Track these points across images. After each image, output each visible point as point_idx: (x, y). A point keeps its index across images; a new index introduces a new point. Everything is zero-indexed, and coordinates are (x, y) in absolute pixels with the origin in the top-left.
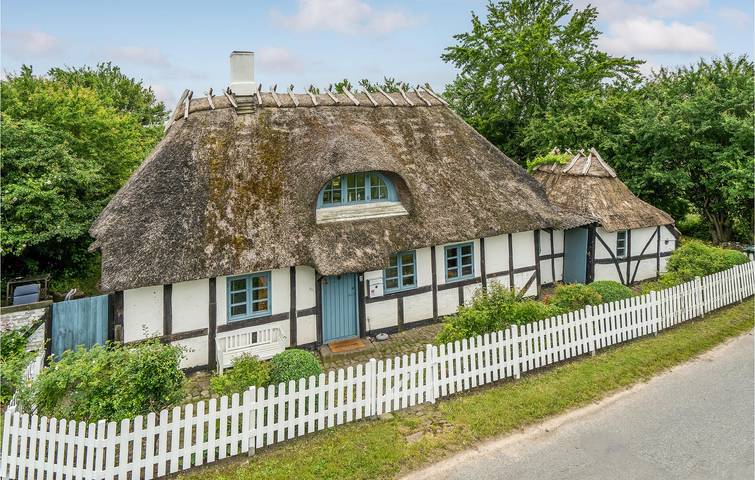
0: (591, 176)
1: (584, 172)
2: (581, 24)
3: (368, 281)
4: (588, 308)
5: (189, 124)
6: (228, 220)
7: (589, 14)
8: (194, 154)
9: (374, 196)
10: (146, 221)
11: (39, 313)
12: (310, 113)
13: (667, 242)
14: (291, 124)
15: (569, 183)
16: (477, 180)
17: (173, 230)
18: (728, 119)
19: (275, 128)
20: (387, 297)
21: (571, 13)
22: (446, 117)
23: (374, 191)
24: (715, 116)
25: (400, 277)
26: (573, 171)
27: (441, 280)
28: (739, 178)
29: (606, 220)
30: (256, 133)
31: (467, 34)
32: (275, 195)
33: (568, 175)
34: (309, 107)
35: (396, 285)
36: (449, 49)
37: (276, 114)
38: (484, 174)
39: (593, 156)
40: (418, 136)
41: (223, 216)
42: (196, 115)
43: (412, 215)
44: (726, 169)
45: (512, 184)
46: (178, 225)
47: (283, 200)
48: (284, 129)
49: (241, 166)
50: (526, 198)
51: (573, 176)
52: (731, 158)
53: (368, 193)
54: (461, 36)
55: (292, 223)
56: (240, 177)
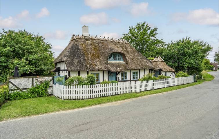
0: (159, 61)
1: (158, 60)
2: (153, 32)
3: (118, 77)
4: (165, 79)
5: (77, 41)
6: (90, 61)
7: (155, 29)
8: (79, 47)
9: (118, 60)
10: (74, 59)
11: (51, 78)
12: (102, 42)
13: (174, 76)
14: (98, 43)
15: (154, 63)
16: (138, 59)
17: (80, 61)
18: (186, 50)
19: (95, 44)
20: (122, 81)
21: (150, 30)
22: (130, 46)
23: (118, 58)
24: (183, 50)
25: (124, 77)
26: (155, 61)
27: (132, 79)
28: (187, 63)
29: (163, 69)
30: (91, 45)
31: (126, 34)
32: (98, 57)
33: (154, 62)
34: (102, 40)
35: (123, 79)
36: (122, 37)
37: (95, 41)
38: (139, 58)
39: (159, 57)
40: (125, 49)
41: (89, 60)
42: (77, 39)
43: (127, 63)
44: (185, 61)
45: (145, 60)
46: (80, 60)
47: (100, 58)
48: (97, 44)
49: (90, 51)
50: (148, 63)
51: (155, 62)
52: (186, 58)
53: (117, 59)
54: (125, 34)
55: (103, 62)
56: (90, 53)
